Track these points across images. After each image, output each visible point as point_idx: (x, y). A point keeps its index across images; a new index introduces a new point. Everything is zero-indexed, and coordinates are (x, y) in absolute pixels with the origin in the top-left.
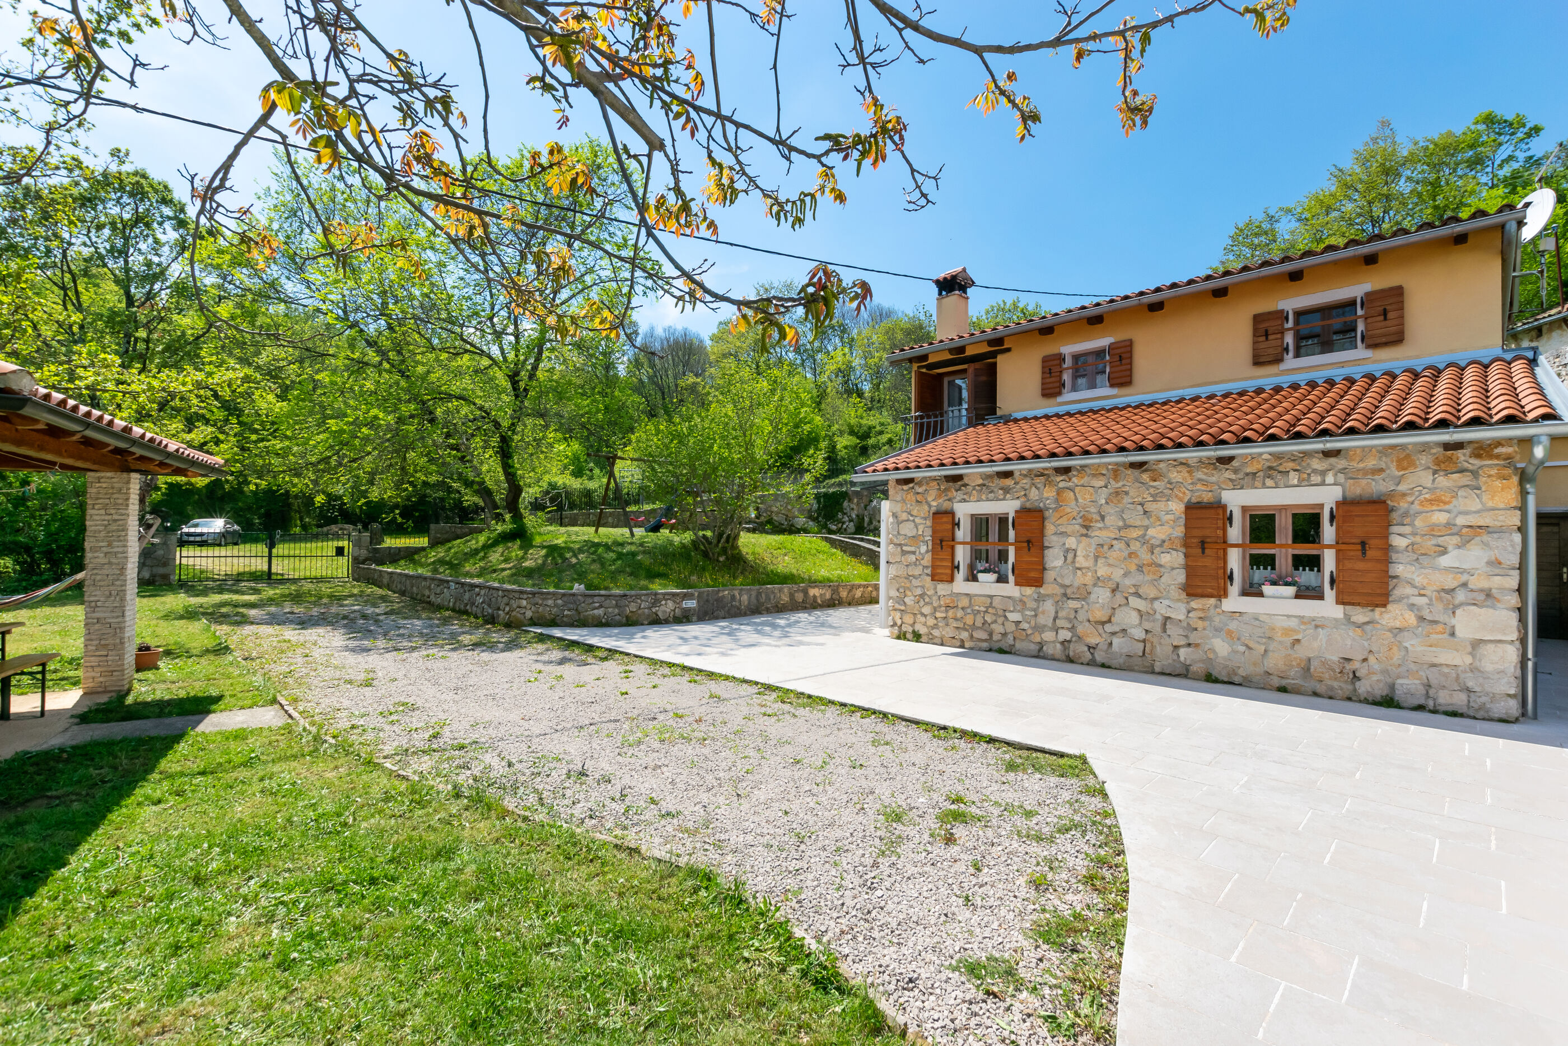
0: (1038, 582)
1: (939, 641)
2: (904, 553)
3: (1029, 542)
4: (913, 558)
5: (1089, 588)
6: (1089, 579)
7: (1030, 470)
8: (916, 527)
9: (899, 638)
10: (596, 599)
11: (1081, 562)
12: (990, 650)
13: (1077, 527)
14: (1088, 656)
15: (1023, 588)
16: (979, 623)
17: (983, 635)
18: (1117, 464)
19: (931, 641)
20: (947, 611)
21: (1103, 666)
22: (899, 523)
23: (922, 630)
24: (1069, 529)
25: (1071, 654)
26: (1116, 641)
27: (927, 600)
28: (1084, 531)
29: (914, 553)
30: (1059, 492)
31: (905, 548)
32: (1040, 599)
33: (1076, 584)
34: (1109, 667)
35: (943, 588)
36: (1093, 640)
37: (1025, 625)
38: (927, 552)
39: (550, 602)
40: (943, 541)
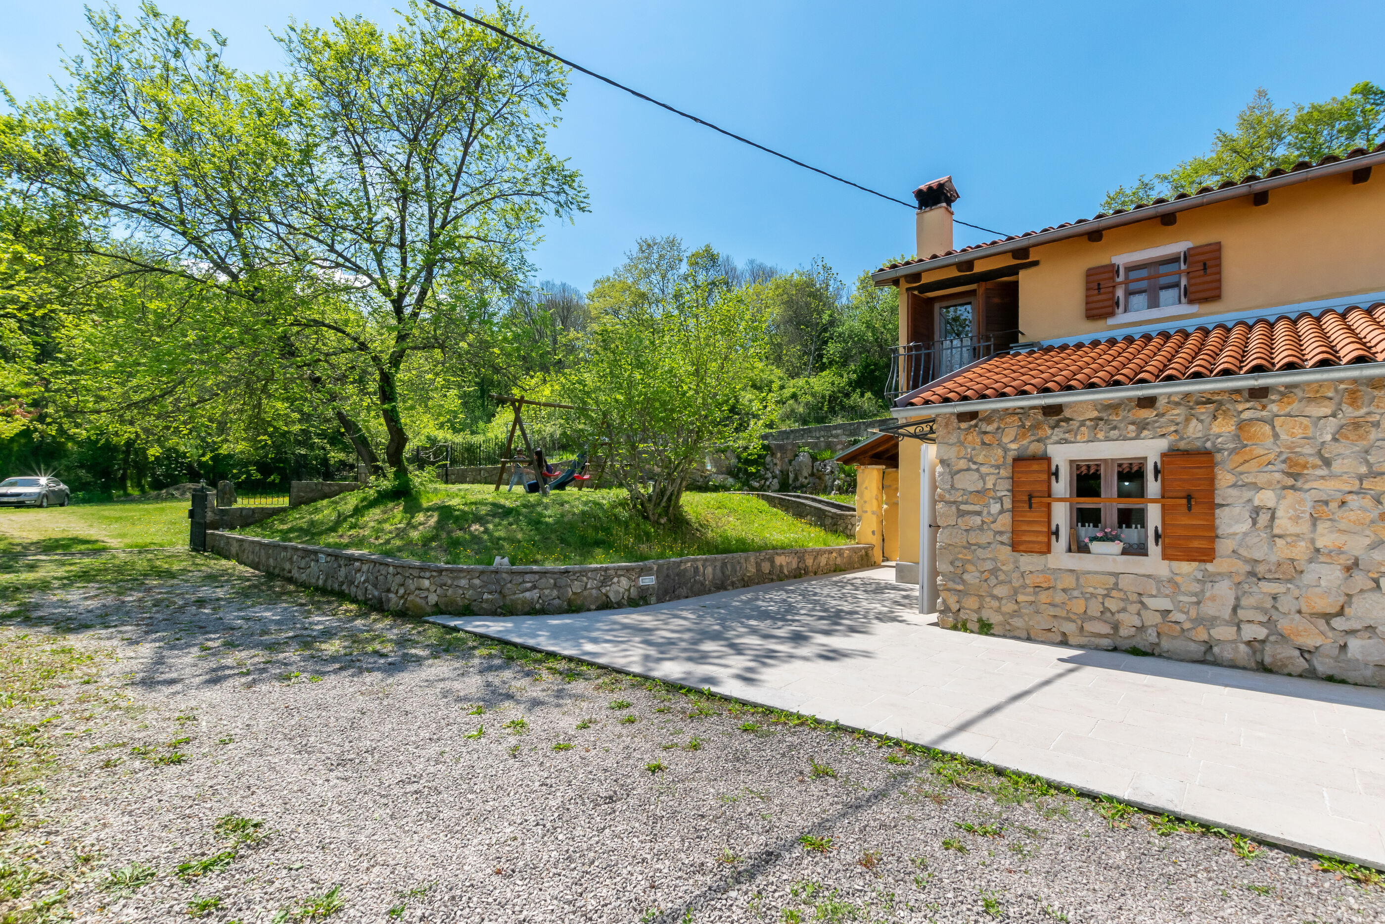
0: (1206, 555)
1: (1024, 635)
2: (961, 514)
3: (1189, 498)
4: (978, 520)
5: (1302, 565)
6: (1301, 551)
7: (1187, 395)
8: (983, 477)
9: (955, 628)
10: (528, 578)
11: (1283, 524)
12: (1115, 649)
13: (1278, 476)
14: (1302, 664)
15: (1175, 564)
16: (1095, 609)
17: (1105, 629)
18: (1355, 381)
19: (1009, 634)
20: (1036, 593)
21: (1330, 679)
22: (953, 474)
23: (995, 619)
24: (1262, 479)
25: (1268, 660)
26: (1354, 644)
27: (1002, 577)
28: (1290, 482)
29: (979, 513)
30: (1241, 426)
31: (963, 507)
32: (1211, 579)
33: (1273, 558)
34: (1343, 682)
35: (1029, 562)
36: (1310, 642)
37: (1177, 616)
38: (1002, 512)
39: (463, 582)
40: (1030, 497)
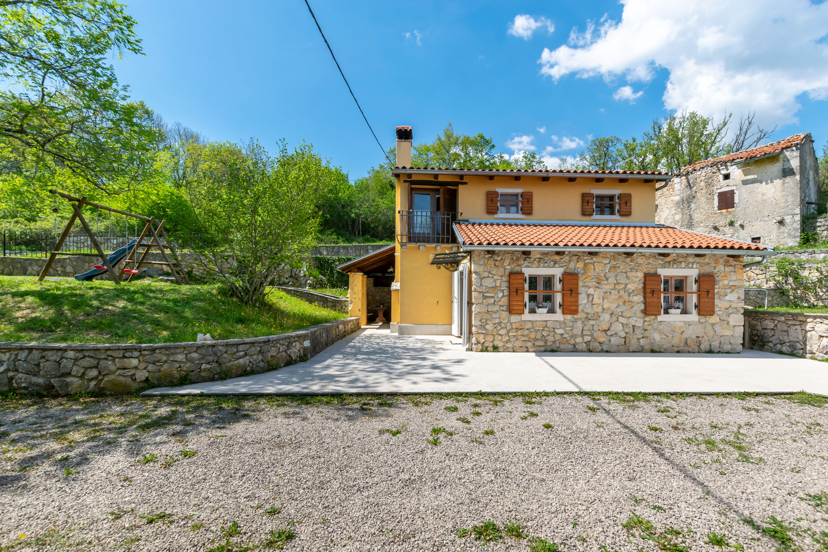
0: (575, 312)
1: (512, 350)
2: (485, 297)
3: (571, 291)
4: (492, 300)
5: (600, 314)
6: (600, 309)
7: (570, 252)
8: (495, 281)
9: (482, 351)
10: (241, 348)
11: (596, 300)
12: (545, 351)
13: (595, 283)
14: (600, 348)
15: (565, 316)
16: (539, 336)
17: (541, 343)
18: (614, 252)
19: (506, 350)
20: (517, 332)
21: (607, 352)
22: (482, 279)
23: (500, 344)
24: (590, 284)
25: (591, 348)
26: (612, 339)
27: (503, 326)
28: (597, 285)
29: (492, 297)
30: (585, 265)
31: (486, 294)
32: (576, 321)
33: (592, 312)
34: (610, 352)
35: (514, 318)
36: (602, 340)
37: (566, 336)
38: (503, 296)
40: (517, 290)
